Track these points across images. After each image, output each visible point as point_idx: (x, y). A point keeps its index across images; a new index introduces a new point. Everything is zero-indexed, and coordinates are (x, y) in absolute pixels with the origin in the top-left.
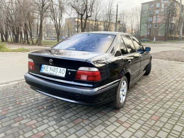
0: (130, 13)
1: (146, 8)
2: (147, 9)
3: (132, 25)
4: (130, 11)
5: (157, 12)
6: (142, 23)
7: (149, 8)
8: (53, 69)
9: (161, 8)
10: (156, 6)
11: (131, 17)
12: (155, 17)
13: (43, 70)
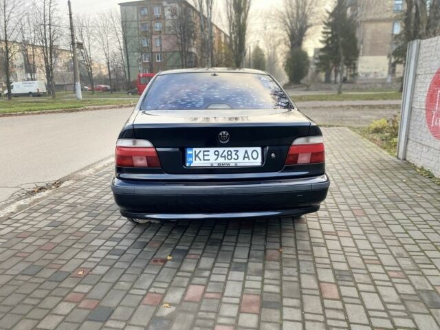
0: (97, 24)
1: (134, 16)
2: (135, 18)
3: (106, 55)
4: (95, 19)
5: (158, 26)
6: (129, 50)
7: (138, 16)
8: (225, 153)
9: (165, 17)
10: (153, 13)
11: (100, 35)
12: (157, 37)
13: (192, 162)
